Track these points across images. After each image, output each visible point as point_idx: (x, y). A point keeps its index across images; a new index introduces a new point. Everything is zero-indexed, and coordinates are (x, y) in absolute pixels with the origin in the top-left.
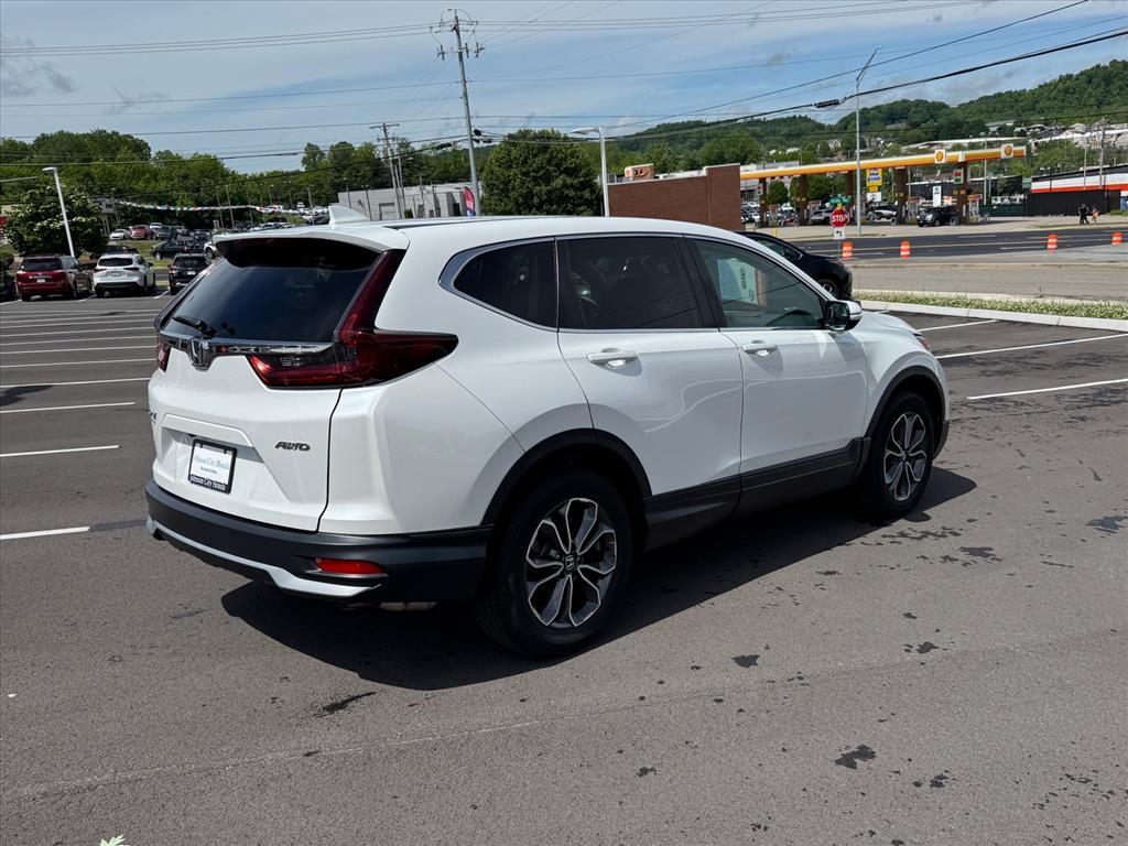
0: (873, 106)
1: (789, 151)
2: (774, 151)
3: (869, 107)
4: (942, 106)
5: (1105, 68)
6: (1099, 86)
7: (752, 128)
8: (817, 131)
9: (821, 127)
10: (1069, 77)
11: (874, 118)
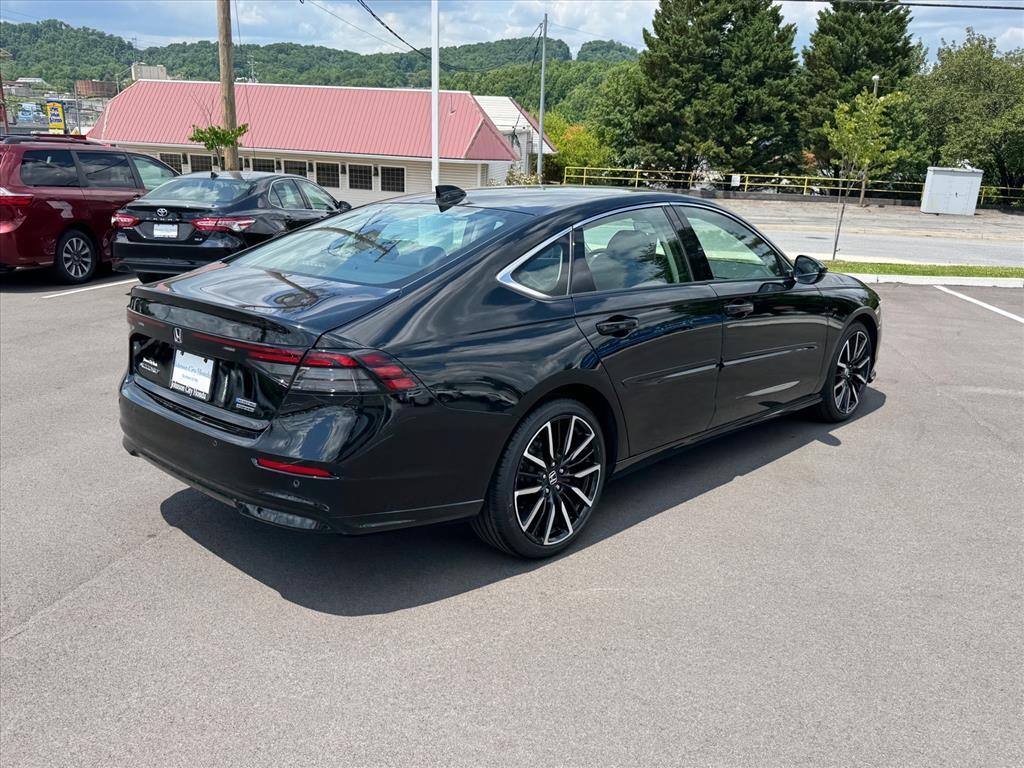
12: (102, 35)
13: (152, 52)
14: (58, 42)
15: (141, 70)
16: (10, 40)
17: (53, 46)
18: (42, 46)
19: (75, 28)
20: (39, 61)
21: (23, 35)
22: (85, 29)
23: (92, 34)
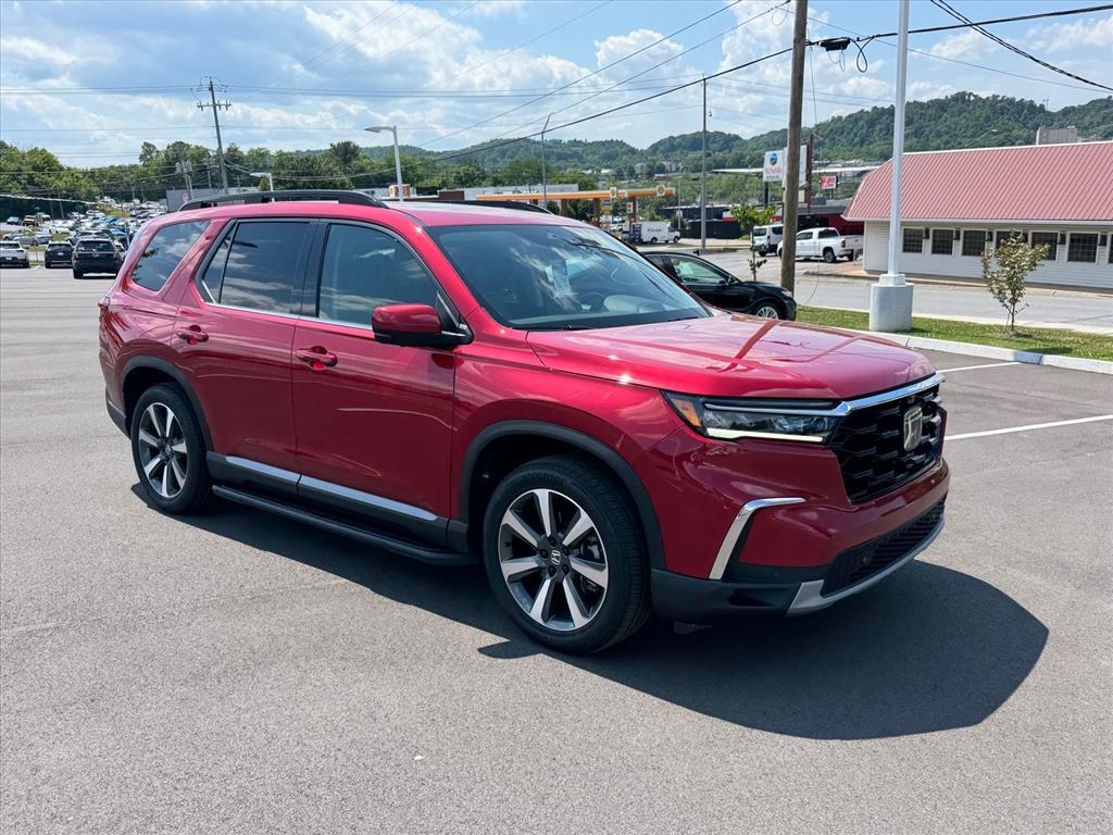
0: (679, 134)
1: (604, 171)
2: (589, 172)
3: (675, 135)
4: (737, 138)
5: (867, 112)
6: (862, 128)
7: (574, 149)
8: (630, 154)
9: (633, 151)
10: (839, 118)
11: (680, 145)
12: (1011, 101)
13: (1067, 112)
14: (963, 115)
15: (1048, 134)
16: (915, 118)
17: (956, 119)
18: (945, 121)
19: (984, 97)
20: (940, 136)
21: (930, 112)
22: (995, 97)
23: (1001, 101)
